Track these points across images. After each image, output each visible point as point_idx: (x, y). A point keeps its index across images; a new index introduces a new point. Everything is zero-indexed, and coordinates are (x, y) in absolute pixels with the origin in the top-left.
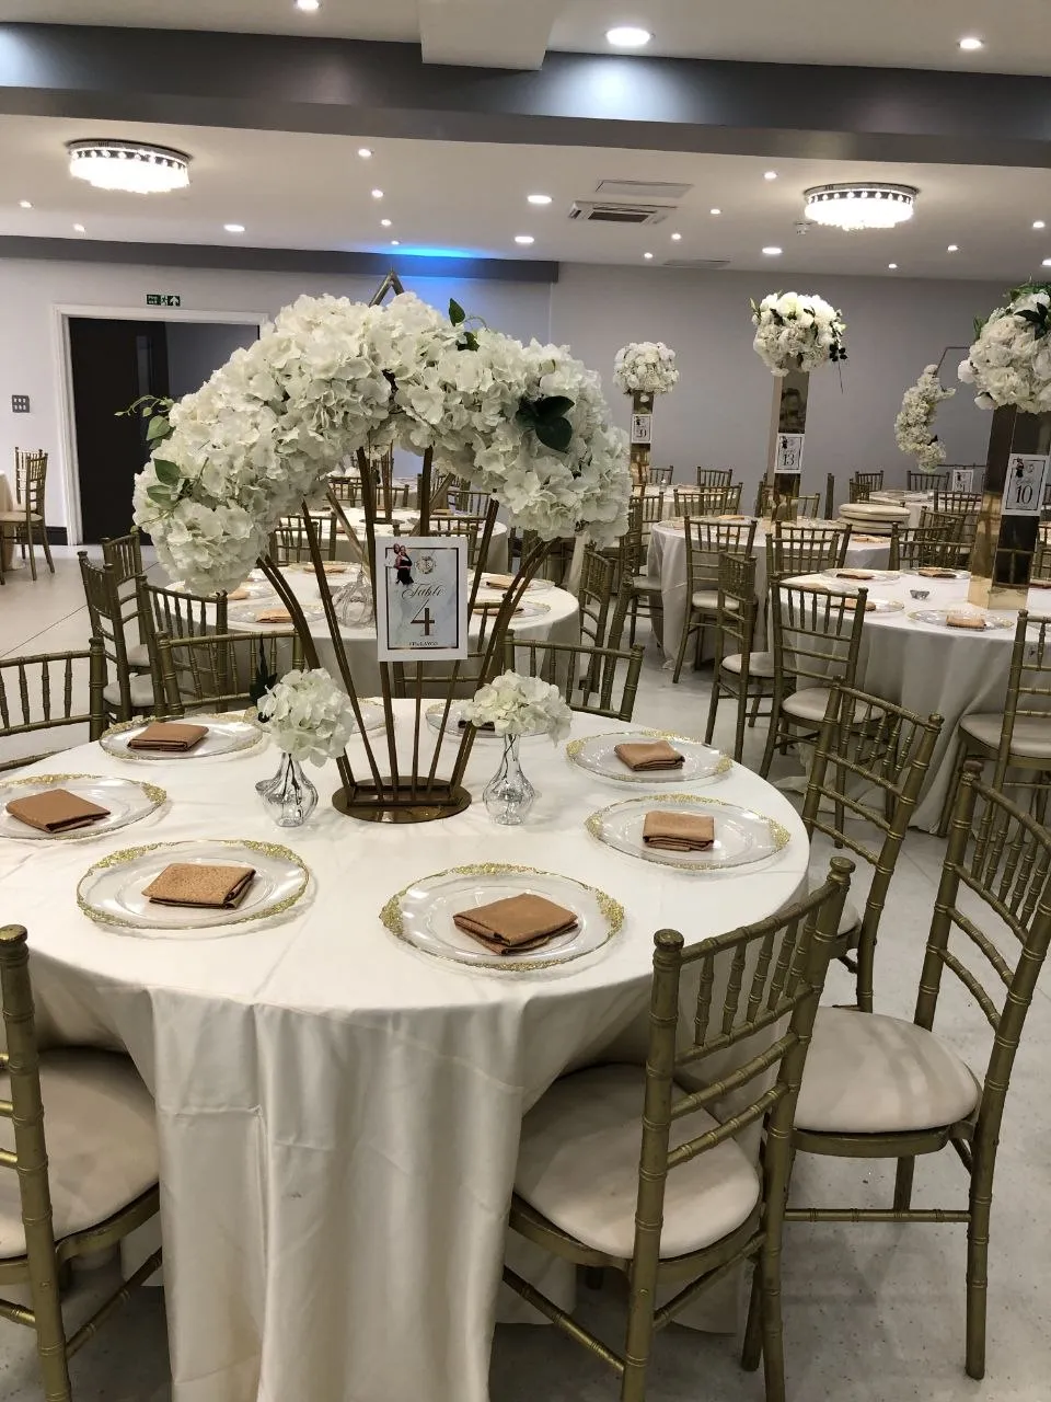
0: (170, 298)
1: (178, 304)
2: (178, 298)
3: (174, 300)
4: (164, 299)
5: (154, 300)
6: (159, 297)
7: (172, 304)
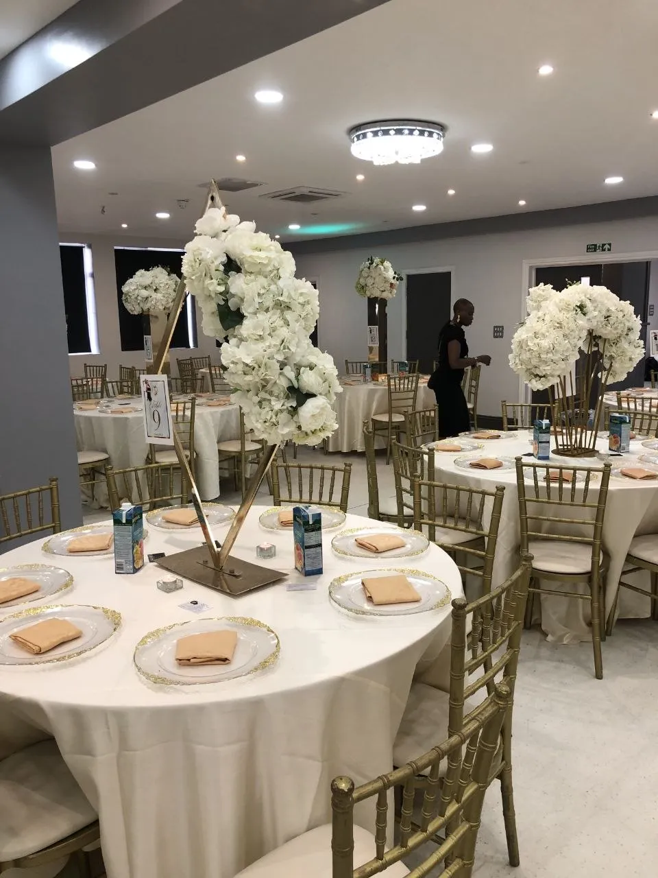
0: (604, 245)
1: (609, 250)
2: (610, 245)
3: (607, 247)
4: (599, 246)
5: (592, 248)
6: (596, 245)
7: (604, 250)
